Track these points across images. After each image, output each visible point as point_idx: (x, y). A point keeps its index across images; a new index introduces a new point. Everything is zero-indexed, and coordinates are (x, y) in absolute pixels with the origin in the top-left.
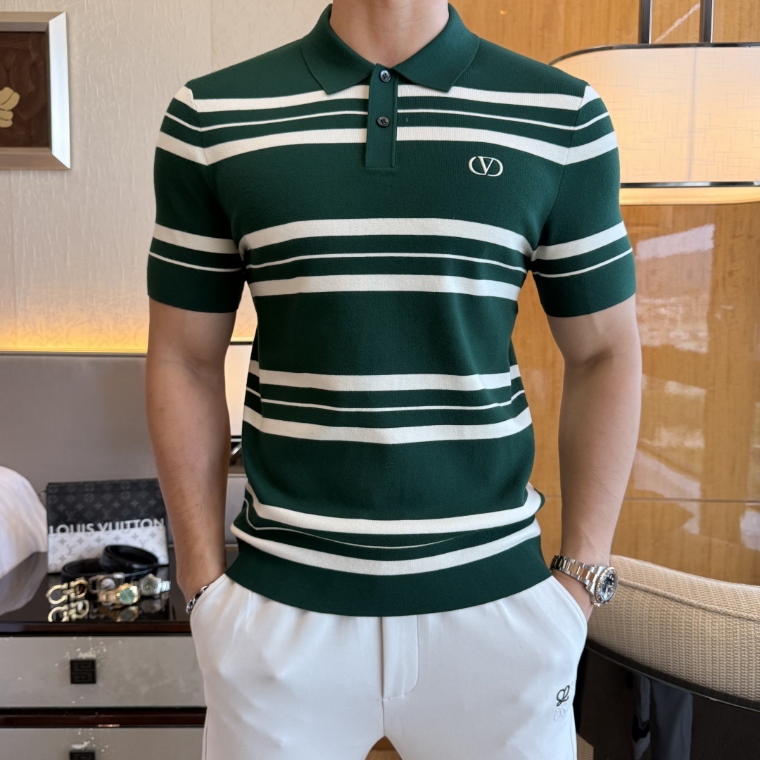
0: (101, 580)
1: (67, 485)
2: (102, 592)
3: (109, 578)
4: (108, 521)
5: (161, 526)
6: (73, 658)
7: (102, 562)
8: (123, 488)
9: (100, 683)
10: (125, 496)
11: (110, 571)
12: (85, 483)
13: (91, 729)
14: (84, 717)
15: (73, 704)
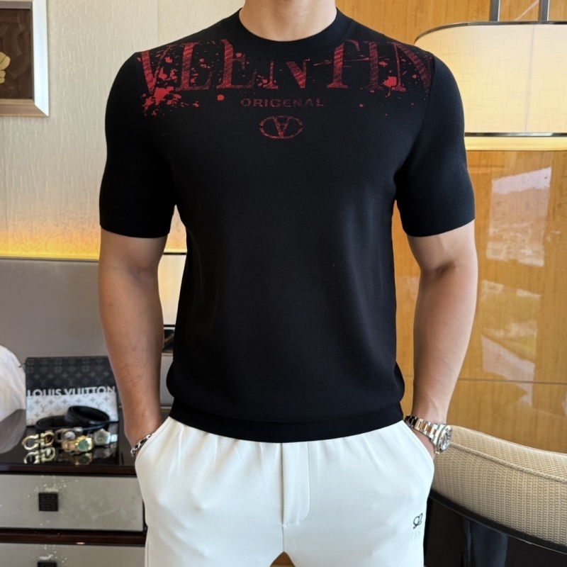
0: (65, 433)
1: (41, 359)
2: (65, 442)
3: (70, 431)
4: (72, 388)
5: (113, 392)
6: (41, 491)
7: (66, 418)
8: (84, 362)
9: (61, 511)
10: (86, 369)
11: (71, 426)
12: (55, 358)
13: (54, 546)
14: (49, 536)
15: (41, 526)
